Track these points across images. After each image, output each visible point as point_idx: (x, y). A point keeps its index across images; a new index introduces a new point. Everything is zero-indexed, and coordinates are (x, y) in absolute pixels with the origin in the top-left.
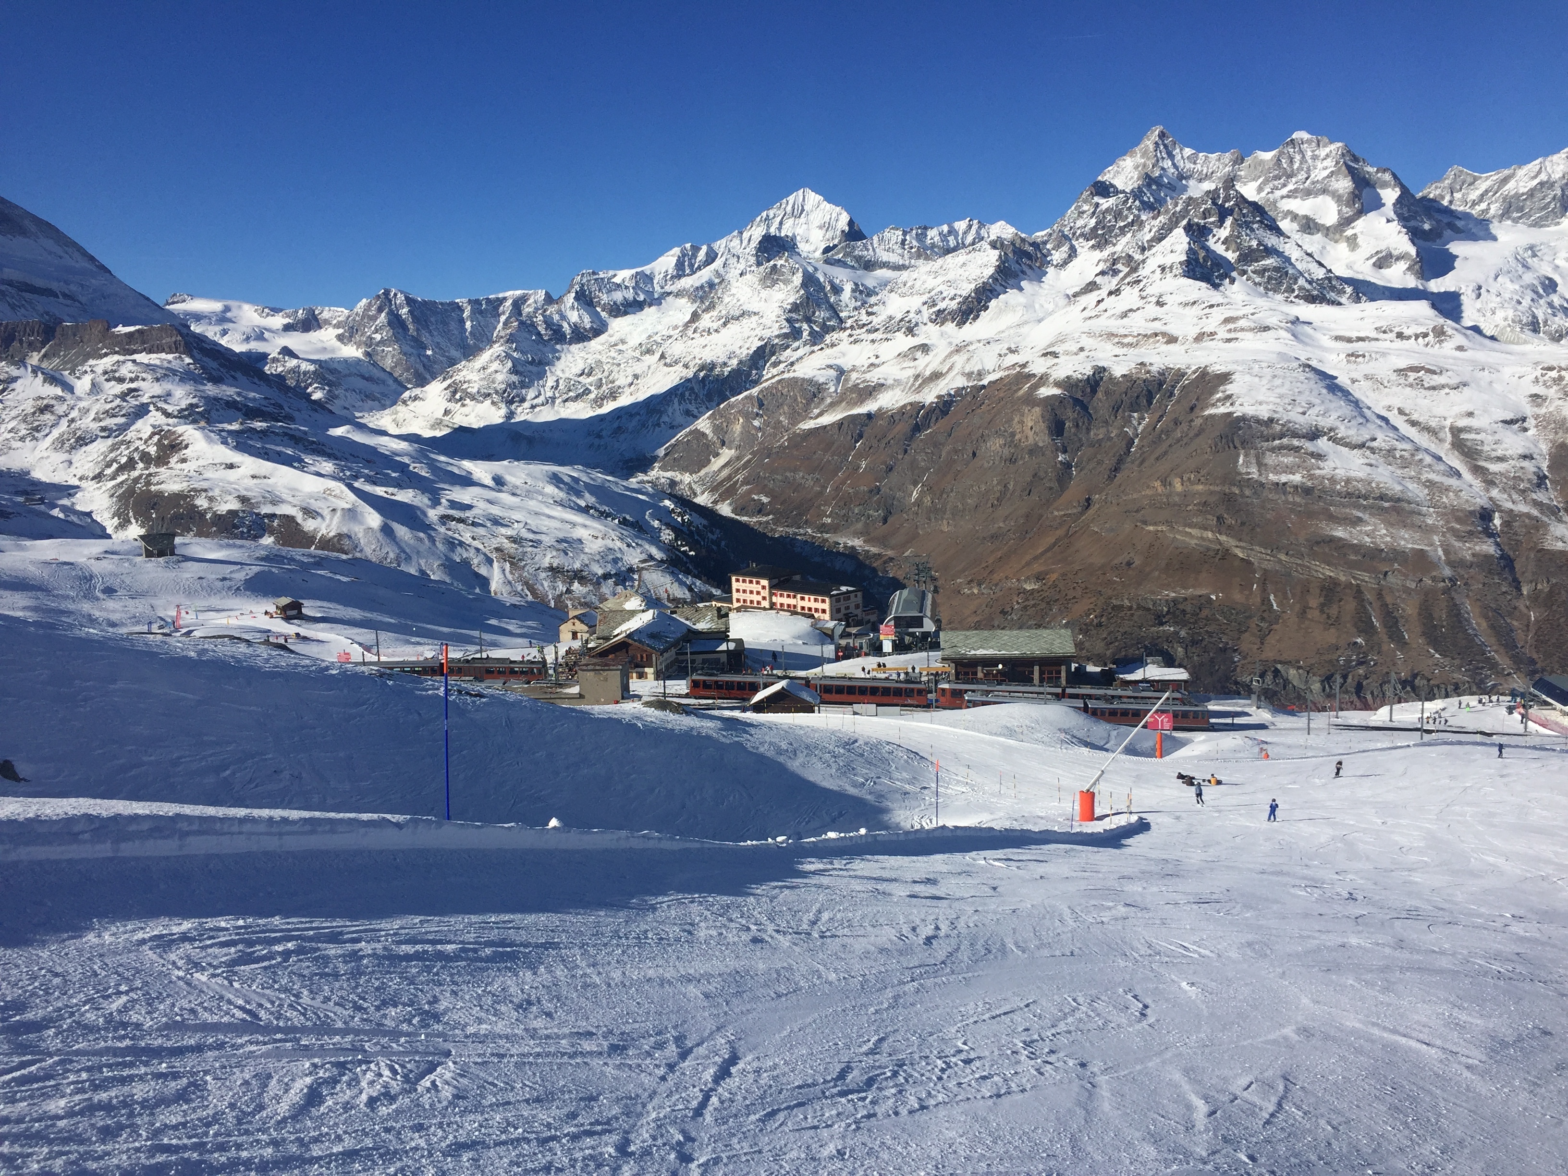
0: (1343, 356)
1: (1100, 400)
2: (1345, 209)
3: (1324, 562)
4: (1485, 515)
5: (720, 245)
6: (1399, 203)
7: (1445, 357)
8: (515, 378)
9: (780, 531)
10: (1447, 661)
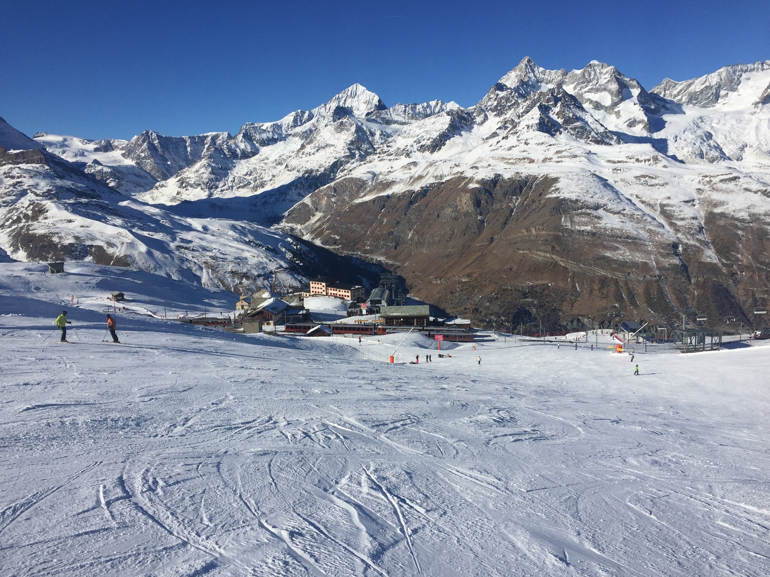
0: (611, 170)
1: (498, 190)
2: (615, 98)
3: (601, 268)
4: (675, 246)
5: (315, 111)
6: (640, 95)
7: (658, 171)
8: (213, 176)
9: (345, 253)
10: (656, 315)
